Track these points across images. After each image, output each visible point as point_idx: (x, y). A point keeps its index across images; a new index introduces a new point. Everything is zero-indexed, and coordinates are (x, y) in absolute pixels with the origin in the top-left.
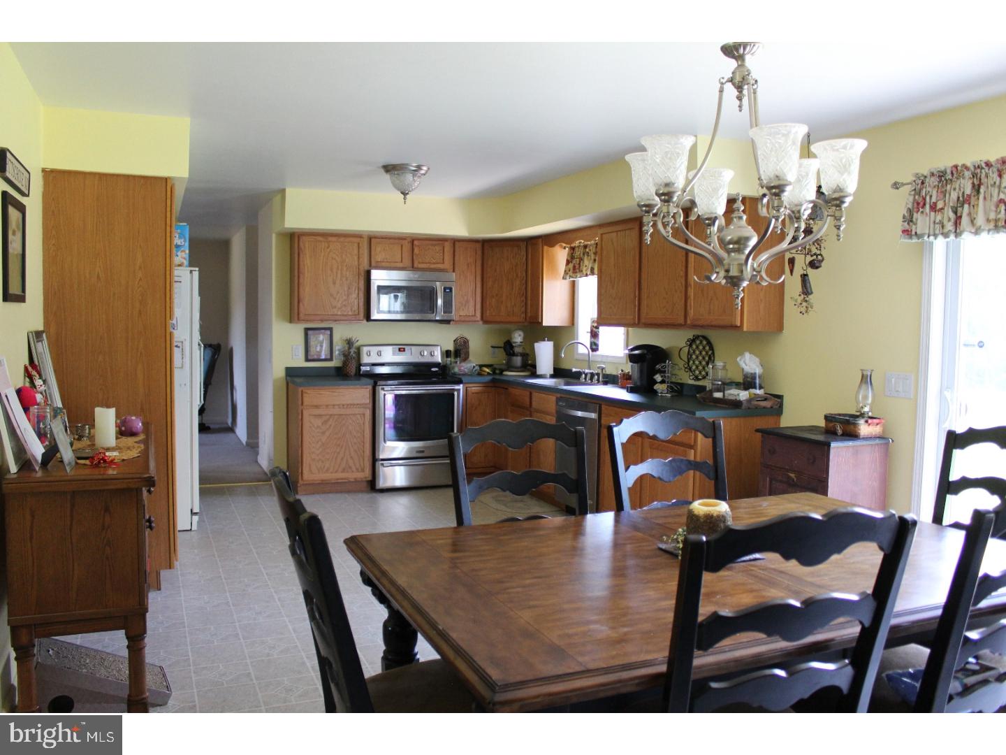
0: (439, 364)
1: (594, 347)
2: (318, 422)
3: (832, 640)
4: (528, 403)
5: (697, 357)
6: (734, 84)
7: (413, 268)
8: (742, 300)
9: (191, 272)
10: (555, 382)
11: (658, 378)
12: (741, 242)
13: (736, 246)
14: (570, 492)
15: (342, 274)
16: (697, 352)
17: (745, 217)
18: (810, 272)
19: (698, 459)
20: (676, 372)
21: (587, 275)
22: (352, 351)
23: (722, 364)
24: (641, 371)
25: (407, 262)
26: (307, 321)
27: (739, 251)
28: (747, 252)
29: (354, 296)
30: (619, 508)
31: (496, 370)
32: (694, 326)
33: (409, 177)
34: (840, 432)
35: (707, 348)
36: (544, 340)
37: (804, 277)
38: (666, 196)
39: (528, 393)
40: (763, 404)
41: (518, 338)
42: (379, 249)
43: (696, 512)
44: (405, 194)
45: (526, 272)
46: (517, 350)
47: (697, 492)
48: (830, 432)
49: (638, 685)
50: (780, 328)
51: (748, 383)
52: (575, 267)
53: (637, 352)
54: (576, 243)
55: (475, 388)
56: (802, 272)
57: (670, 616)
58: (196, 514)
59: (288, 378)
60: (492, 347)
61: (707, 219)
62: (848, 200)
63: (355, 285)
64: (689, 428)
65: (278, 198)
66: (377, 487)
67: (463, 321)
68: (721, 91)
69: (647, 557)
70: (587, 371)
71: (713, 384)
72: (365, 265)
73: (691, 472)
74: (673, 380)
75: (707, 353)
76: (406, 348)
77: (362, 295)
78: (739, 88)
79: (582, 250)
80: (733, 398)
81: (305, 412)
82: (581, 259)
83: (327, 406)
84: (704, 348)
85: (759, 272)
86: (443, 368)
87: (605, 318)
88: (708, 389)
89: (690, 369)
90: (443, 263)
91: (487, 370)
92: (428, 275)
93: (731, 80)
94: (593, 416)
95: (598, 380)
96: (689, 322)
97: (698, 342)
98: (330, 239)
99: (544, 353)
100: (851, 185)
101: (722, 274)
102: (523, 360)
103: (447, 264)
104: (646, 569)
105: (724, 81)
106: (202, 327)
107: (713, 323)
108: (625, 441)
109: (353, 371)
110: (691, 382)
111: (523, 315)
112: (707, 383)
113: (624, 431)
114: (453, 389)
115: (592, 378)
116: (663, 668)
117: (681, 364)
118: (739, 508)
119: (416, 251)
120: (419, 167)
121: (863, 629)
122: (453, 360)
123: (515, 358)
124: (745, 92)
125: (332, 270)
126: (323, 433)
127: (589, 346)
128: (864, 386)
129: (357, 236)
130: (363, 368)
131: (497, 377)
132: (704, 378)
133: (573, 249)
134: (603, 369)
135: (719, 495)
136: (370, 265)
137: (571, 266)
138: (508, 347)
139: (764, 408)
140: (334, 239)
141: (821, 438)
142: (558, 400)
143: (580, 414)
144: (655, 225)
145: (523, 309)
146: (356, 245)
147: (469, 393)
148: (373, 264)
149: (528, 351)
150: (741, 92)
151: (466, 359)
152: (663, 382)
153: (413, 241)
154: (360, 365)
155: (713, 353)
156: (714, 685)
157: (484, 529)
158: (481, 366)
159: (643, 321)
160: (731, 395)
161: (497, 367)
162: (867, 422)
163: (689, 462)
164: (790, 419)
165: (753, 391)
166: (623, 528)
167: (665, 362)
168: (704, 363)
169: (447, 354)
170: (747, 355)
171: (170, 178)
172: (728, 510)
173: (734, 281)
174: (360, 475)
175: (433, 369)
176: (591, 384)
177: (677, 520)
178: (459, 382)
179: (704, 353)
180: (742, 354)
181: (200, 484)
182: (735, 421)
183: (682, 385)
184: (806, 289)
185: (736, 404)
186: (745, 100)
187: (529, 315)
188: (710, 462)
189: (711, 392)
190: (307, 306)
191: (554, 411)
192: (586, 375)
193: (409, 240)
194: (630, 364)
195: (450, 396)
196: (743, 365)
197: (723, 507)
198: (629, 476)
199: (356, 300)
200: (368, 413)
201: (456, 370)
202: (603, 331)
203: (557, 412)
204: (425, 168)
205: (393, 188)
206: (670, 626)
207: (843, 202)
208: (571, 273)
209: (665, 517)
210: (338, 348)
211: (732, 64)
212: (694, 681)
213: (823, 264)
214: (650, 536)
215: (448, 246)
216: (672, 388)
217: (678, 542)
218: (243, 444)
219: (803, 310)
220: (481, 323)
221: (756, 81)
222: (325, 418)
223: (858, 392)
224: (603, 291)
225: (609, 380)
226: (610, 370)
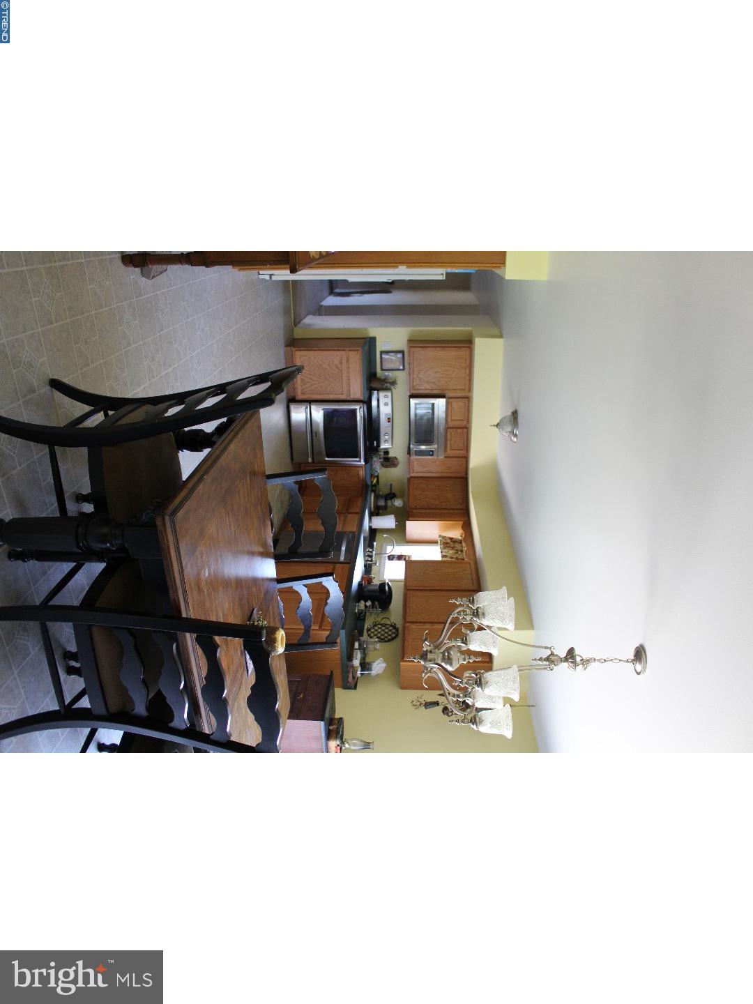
0: (379, 447)
1: (391, 558)
2: (337, 362)
3: (201, 717)
4: (352, 511)
5: (383, 630)
6: (549, 656)
7: (447, 428)
8: (413, 661)
9: (442, 274)
10: (366, 530)
11: (369, 603)
12: (449, 660)
13: (446, 657)
14: (290, 548)
15: (443, 377)
16: (387, 630)
17: (465, 663)
18: (440, 708)
19: (311, 632)
20: (373, 617)
21: (441, 552)
22: (388, 385)
23: (378, 647)
24: (374, 591)
25: (451, 424)
26: (409, 352)
27: (443, 659)
28: (443, 664)
29: (427, 387)
30: (279, 581)
31: (374, 488)
32: (404, 628)
33: (509, 429)
34: (331, 728)
35: (390, 637)
36: (396, 522)
37: (437, 704)
38: (476, 614)
39: (357, 511)
40: (351, 676)
41: (398, 503)
42: (461, 404)
43: (277, 632)
44: (497, 425)
45: (445, 509)
46: (389, 502)
47: (290, 631)
48: (331, 721)
49: (175, 600)
50: (403, 688)
51: (365, 666)
52: (447, 543)
53: (387, 588)
54: (464, 544)
55: (362, 473)
56: (440, 702)
57: (214, 619)
58: (271, 278)
59: (368, 339)
60: (391, 485)
61: (466, 639)
62: (474, 727)
63: (435, 387)
64: (333, 625)
65: (496, 332)
66: (290, 404)
67: (409, 463)
68: (546, 648)
69: (248, 602)
70: (374, 552)
71: (364, 641)
72: (449, 394)
73: (303, 627)
74: (367, 614)
75: (386, 637)
76: (391, 423)
77: (427, 392)
78: (547, 659)
79: (459, 548)
80: (354, 655)
81: (344, 352)
82: (453, 548)
83: (348, 368)
84: (390, 635)
85: (430, 671)
86: (377, 449)
87: (411, 565)
88: (361, 638)
89: (375, 625)
90: (451, 450)
91: (375, 481)
92: (442, 440)
93: (552, 654)
94: (342, 558)
95: (367, 561)
96: (407, 625)
97: (394, 631)
98: (468, 369)
99: (388, 522)
100: (484, 729)
101: (429, 649)
102: (382, 506)
103: (449, 452)
104: (241, 600)
105: (552, 649)
106: (404, 281)
107: (406, 642)
108: (323, 584)
109: (374, 385)
110: (366, 627)
111: (413, 507)
112: (365, 637)
113: (330, 584)
114: (360, 458)
115: (368, 556)
116: (184, 615)
117: (379, 619)
118: (280, 660)
119: (459, 430)
120: (516, 436)
121: (208, 735)
122: (382, 456)
123: (383, 500)
124: (545, 663)
125: (446, 370)
126: (329, 365)
127: (392, 553)
128: (363, 744)
129: (470, 389)
130: (375, 392)
131: (370, 488)
132: (369, 635)
133: (460, 542)
134: (375, 564)
135: (288, 647)
136: (449, 398)
137: (449, 541)
138: (391, 496)
139: (348, 677)
140: (468, 372)
141: (327, 715)
142: (353, 533)
143: (343, 548)
144: (460, 605)
145: (418, 507)
146: (462, 387)
147: (357, 469)
148: (450, 400)
149: (388, 510)
150: (545, 660)
151: (383, 465)
152: (366, 606)
153: (466, 428)
154: (378, 390)
155: (386, 642)
156: (174, 646)
157: (264, 493)
158: (378, 477)
159: (409, 592)
160: (357, 653)
161: (377, 488)
162: (338, 746)
163: (310, 627)
164: (340, 695)
165: (359, 669)
166: (267, 583)
167: (380, 608)
168: (379, 635)
169: (386, 452)
170: (384, 665)
171: (505, 266)
172: (279, 653)
173: (424, 656)
174: (299, 391)
175: (375, 442)
176: (365, 556)
177: (272, 620)
178: (366, 462)
179: (386, 635)
180: (385, 661)
181: (292, 281)
182: (338, 657)
183: (364, 620)
184: (429, 705)
185: (350, 657)
186: (540, 663)
187: (415, 511)
188: (310, 641)
189: (359, 640)
190: (421, 353)
191: (345, 530)
192: (371, 552)
193: (467, 426)
194: (378, 583)
195: (356, 455)
196: (377, 662)
197: (281, 649)
198: (300, 587)
199: (424, 388)
200: (343, 397)
201: (375, 459)
202: (402, 563)
203: (345, 532)
204: (515, 440)
205: (502, 416)
206: (208, 619)
207: (473, 724)
208: (444, 541)
209: (273, 612)
210: (390, 374)
211: (563, 654)
212: (176, 634)
213: (446, 716)
214: (261, 603)
215: (463, 453)
216: (362, 613)
217: (258, 621)
218: (321, 301)
219: (414, 703)
220: (409, 476)
221: (552, 670)
222: (339, 366)
223: (358, 740)
224: (430, 564)
225: (368, 569)
226: (374, 569)
